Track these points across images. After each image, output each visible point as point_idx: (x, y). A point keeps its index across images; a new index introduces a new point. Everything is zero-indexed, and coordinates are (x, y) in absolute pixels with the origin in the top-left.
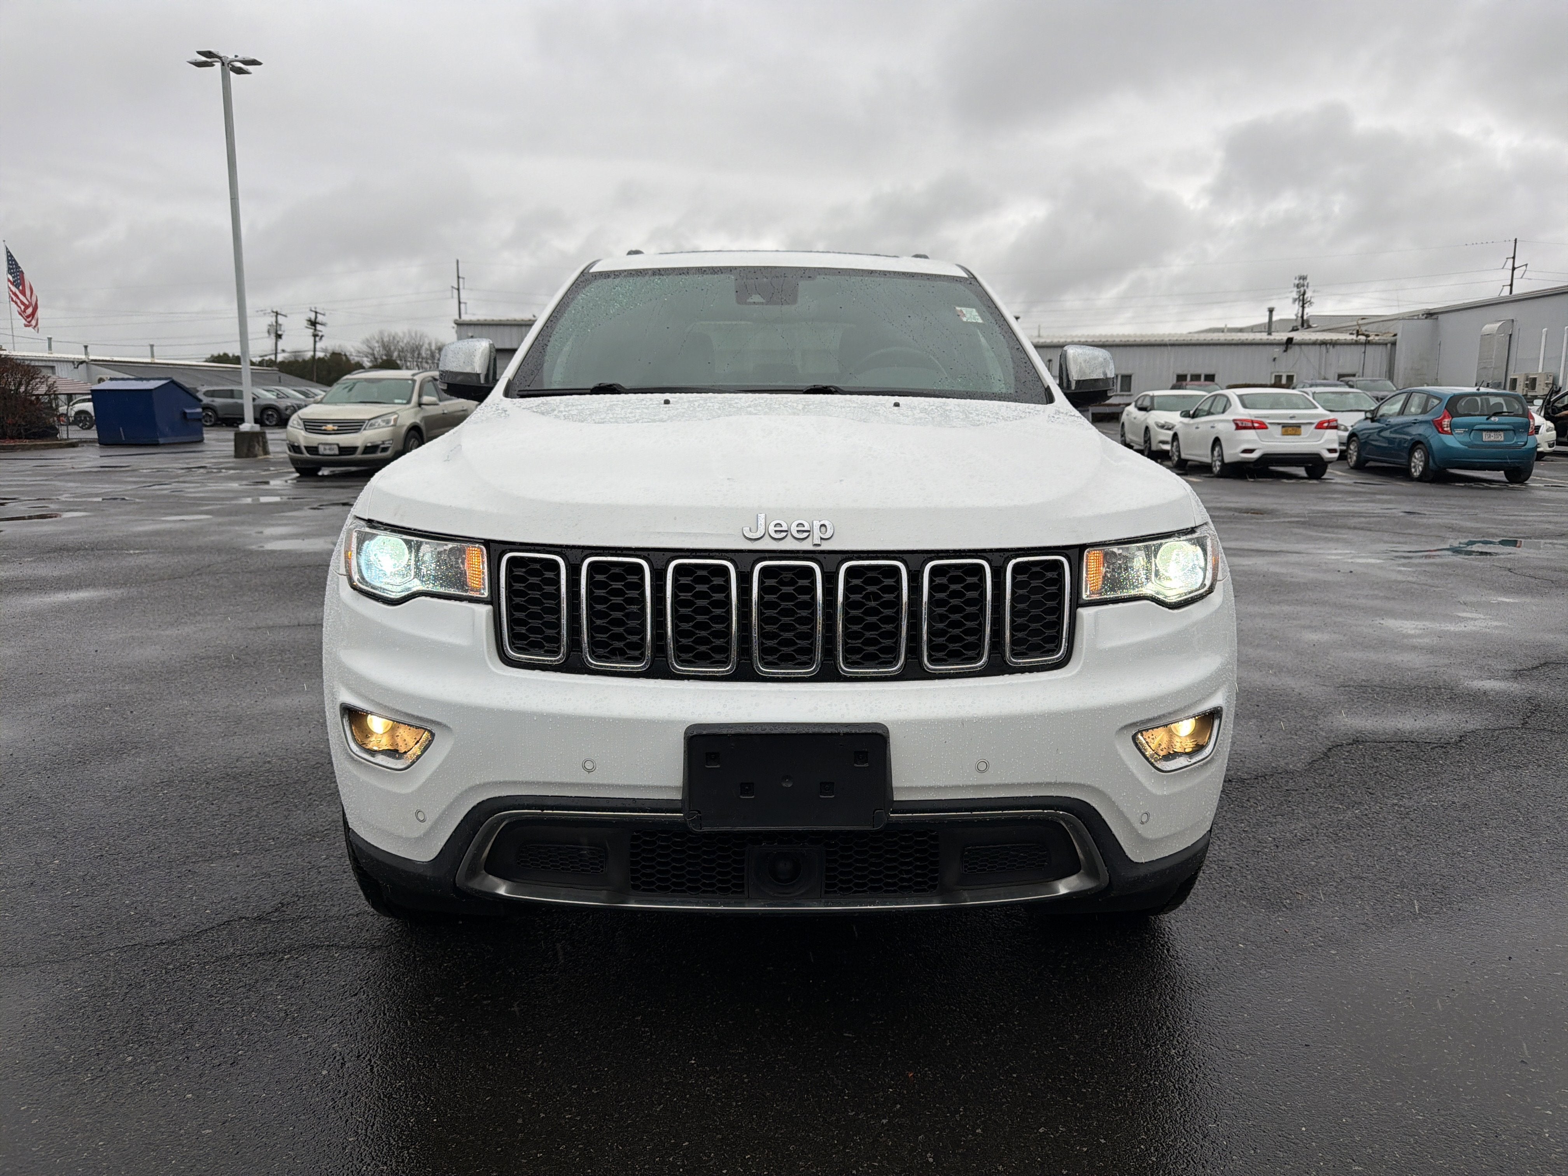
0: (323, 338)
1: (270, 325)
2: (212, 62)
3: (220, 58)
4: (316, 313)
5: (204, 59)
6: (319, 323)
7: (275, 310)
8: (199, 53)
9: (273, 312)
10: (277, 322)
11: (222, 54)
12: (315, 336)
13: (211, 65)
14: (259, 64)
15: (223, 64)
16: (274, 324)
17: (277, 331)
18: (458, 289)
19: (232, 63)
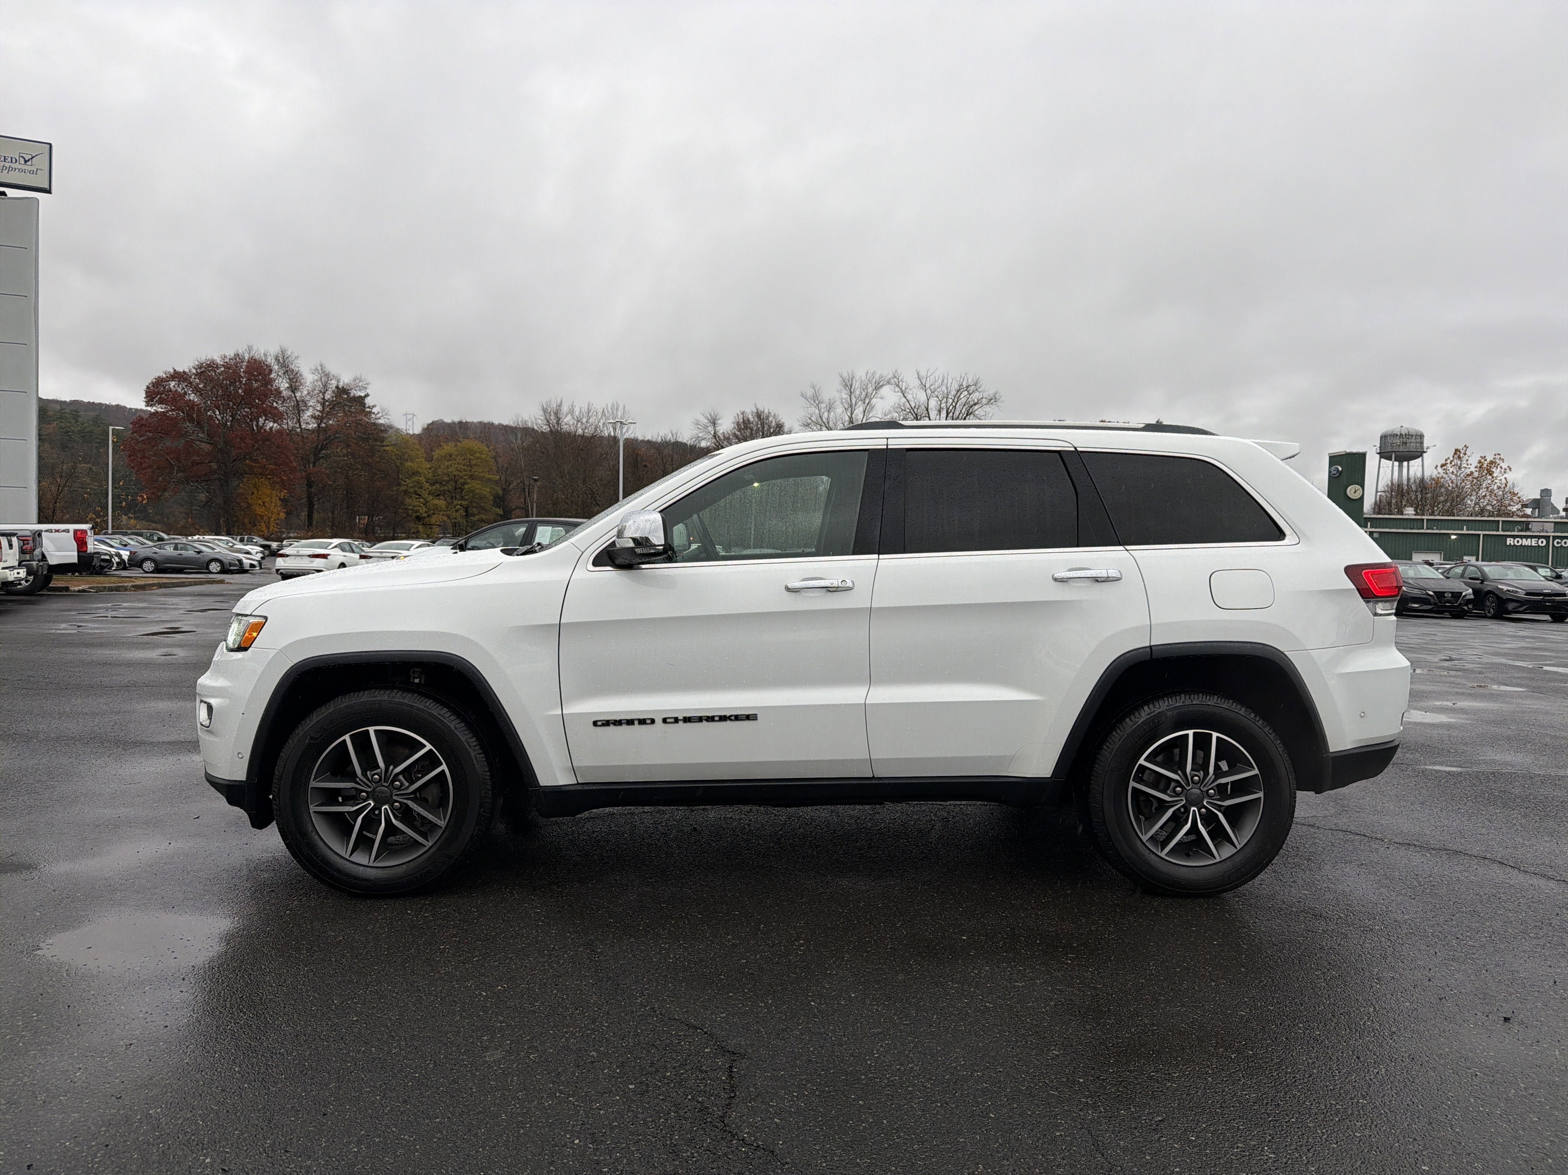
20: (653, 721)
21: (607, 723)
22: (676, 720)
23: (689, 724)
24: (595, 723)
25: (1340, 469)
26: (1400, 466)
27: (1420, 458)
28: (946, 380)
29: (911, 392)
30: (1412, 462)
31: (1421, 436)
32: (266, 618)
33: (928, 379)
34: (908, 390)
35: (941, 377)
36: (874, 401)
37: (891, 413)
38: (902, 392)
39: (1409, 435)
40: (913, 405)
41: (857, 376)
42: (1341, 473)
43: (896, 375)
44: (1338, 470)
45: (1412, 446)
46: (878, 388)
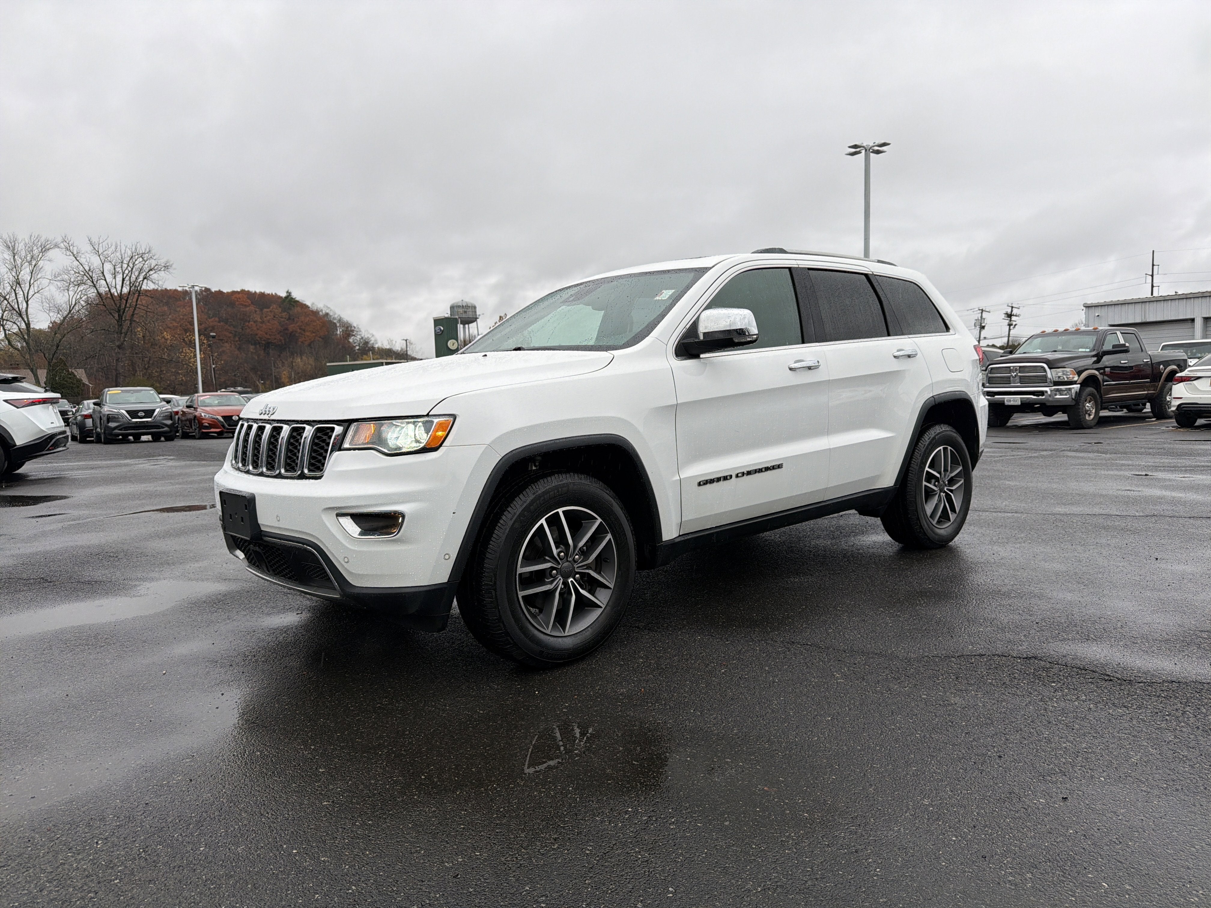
0: (1016, 326)
1: (976, 320)
2: (860, 151)
3: (863, 147)
4: (1012, 307)
5: (853, 150)
6: (1013, 315)
7: (981, 309)
8: (850, 147)
9: (980, 310)
10: (981, 317)
11: (864, 145)
12: (1010, 325)
13: (859, 152)
14: (889, 144)
15: (866, 150)
16: (980, 318)
17: (981, 324)
18: (1152, 276)
19: (873, 148)
20: (731, 476)
21: (706, 482)
22: (743, 474)
23: (749, 476)
24: (699, 484)
25: (442, 328)
26: (464, 328)
27: (475, 323)
28: (119, 247)
29: (83, 256)
30: (471, 325)
31: (475, 307)
32: (454, 417)
33: (101, 245)
34: (80, 254)
35: (114, 244)
36: (41, 263)
37: (61, 275)
38: (74, 255)
39: (467, 307)
40: (87, 268)
41: (20, 238)
42: (443, 331)
43: (66, 239)
44: (441, 330)
45: (470, 315)
46: (44, 250)
